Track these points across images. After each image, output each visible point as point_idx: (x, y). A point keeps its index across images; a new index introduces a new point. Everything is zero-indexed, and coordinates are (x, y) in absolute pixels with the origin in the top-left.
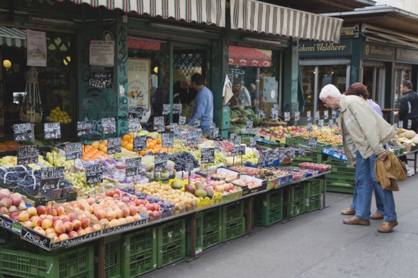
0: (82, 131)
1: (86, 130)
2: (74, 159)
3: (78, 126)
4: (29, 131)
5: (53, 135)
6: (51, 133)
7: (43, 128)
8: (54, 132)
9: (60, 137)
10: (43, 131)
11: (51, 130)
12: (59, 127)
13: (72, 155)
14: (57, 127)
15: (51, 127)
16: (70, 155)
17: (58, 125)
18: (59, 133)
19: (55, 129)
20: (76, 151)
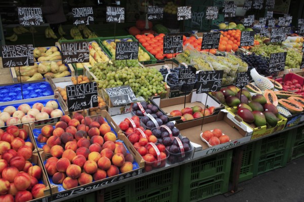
0: (153, 15)
1: (157, 14)
2: (126, 59)
3: (149, 10)
5: (116, 19)
6: (114, 17)
9: (123, 22)
11: (114, 13)
12: (123, 13)
13: (124, 55)
14: (121, 11)
15: (114, 11)
16: (122, 55)
17: (123, 9)
18: (123, 18)
19: (119, 13)
20: (130, 50)
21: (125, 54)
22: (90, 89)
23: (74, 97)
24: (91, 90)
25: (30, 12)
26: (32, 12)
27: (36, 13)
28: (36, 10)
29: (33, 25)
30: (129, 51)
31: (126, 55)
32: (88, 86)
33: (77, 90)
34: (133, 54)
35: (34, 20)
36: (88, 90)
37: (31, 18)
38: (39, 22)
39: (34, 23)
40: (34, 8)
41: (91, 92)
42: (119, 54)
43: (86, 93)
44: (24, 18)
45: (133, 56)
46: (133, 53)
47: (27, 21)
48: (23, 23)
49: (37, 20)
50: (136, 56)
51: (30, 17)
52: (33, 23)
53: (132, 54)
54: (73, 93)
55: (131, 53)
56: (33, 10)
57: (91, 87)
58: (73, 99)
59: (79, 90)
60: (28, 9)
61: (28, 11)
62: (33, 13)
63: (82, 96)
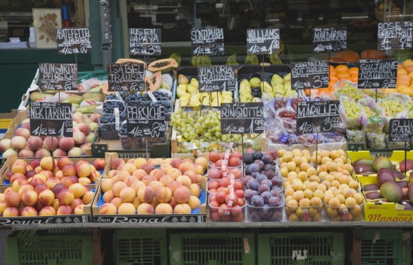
1: (333, 43)
2: (217, 91)
3: (316, 36)
4: (218, 41)
5: (264, 49)
6: (260, 45)
7: (246, 37)
8: (267, 44)
9: (278, 52)
10: (245, 42)
11: (261, 40)
12: (278, 37)
13: (212, 85)
14: (273, 35)
15: (261, 36)
16: (209, 85)
17: (277, 32)
18: (277, 46)
19: (269, 38)
20: (222, 78)
21: (214, 83)
22: (155, 114)
23: (136, 121)
24: (156, 116)
25: (74, 35)
26: (76, 34)
27: (81, 36)
28: (81, 31)
29: (77, 54)
30: (220, 80)
31: (215, 85)
32: (153, 109)
33: (140, 113)
34: (227, 83)
35: (78, 46)
36: (153, 115)
37: (75, 43)
38: (85, 48)
39: (79, 50)
40: (78, 30)
41: (156, 117)
42: (204, 84)
43: (150, 118)
44: (65, 43)
45: (227, 86)
46: (227, 81)
47: (69, 47)
48: (63, 51)
49: (83, 46)
50: (232, 86)
51: (73, 42)
52: (76, 51)
53: (225, 84)
54: (135, 115)
55: (223, 82)
56: (77, 32)
57: (156, 112)
58: (134, 122)
59: (142, 113)
60: (70, 31)
61: (70, 33)
62: (78, 36)
63: (144, 121)
